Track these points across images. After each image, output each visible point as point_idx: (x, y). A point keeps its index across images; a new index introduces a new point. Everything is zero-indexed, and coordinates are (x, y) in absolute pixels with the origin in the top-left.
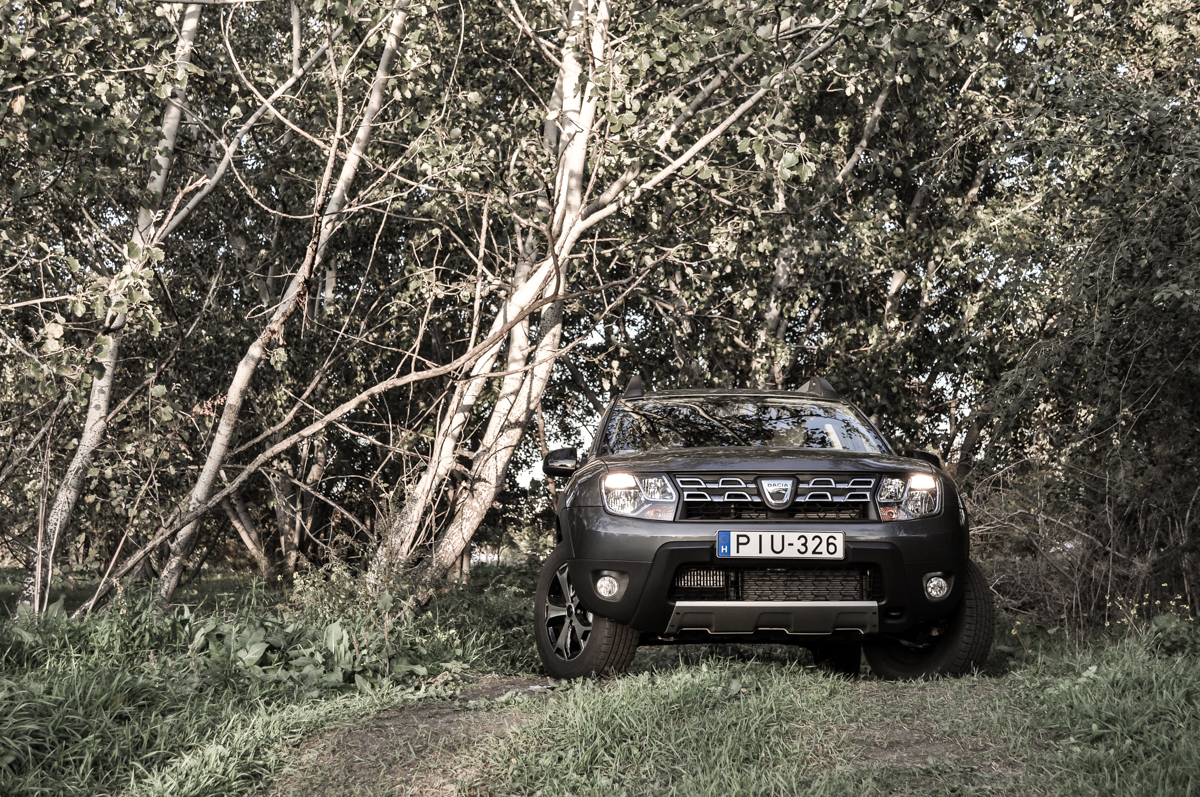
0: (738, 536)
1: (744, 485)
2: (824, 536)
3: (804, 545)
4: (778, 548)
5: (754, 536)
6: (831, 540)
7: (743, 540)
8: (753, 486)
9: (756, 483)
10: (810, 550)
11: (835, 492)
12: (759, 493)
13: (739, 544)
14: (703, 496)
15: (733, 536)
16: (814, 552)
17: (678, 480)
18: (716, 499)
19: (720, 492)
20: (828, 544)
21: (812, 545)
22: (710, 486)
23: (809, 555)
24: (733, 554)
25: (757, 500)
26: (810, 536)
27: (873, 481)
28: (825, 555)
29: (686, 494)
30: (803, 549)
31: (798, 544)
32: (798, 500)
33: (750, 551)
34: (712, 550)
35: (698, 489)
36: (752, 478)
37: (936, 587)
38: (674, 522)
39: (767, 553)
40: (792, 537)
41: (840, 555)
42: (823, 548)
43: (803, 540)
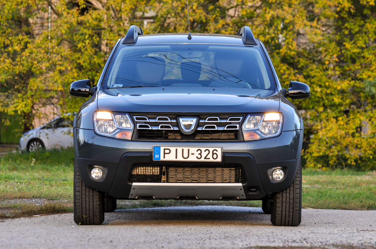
0: (165, 149)
1: (169, 121)
2: (211, 149)
3: (200, 154)
4: (186, 156)
5: (173, 149)
6: (215, 152)
7: (167, 151)
8: (175, 121)
9: (176, 120)
10: (203, 157)
11: (219, 125)
12: (178, 124)
13: (165, 153)
14: (148, 127)
15: (162, 149)
16: (205, 158)
17: (135, 117)
18: (155, 128)
19: (156, 124)
20: (213, 154)
21: (204, 154)
22: (151, 121)
23: (202, 160)
24: (162, 159)
25: (176, 129)
26: (203, 149)
27: (241, 118)
28: (211, 160)
29: (138, 125)
30: (199, 156)
31: (197, 154)
32: (199, 129)
33: (170, 157)
34: (151, 157)
35: (145, 123)
36: (174, 117)
37: (278, 175)
38: (131, 141)
39: (180, 159)
40: (193, 150)
41: (219, 159)
42: (210, 156)
43: (199, 152)
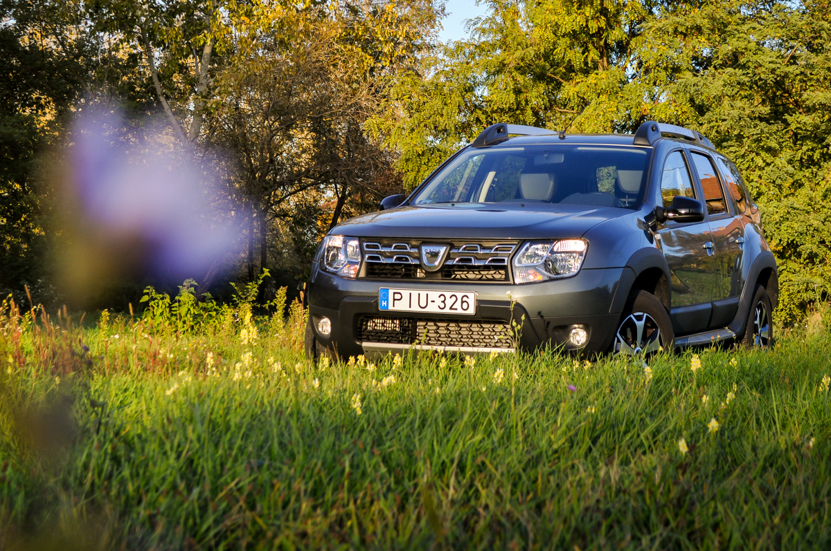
0: (394, 293)
1: (408, 250)
2: (459, 295)
4: (423, 304)
5: (405, 293)
6: (465, 299)
7: (398, 296)
8: (415, 250)
9: (419, 249)
10: (448, 306)
11: (479, 257)
12: (420, 256)
13: (394, 300)
14: (378, 258)
15: (391, 292)
16: (451, 308)
18: (388, 261)
19: (391, 255)
20: (462, 302)
21: (449, 302)
22: (385, 250)
23: (447, 311)
24: (391, 308)
25: (416, 262)
26: (448, 294)
27: (513, 247)
28: (460, 311)
29: (367, 256)
30: (442, 306)
31: (439, 301)
32: (448, 263)
33: (402, 306)
34: (377, 303)
35: (377, 253)
36: (416, 244)
38: (357, 279)
39: (415, 308)
40: (434, 295)
41: (471, 311)
42: (458, 305)
43: (442, 298)
